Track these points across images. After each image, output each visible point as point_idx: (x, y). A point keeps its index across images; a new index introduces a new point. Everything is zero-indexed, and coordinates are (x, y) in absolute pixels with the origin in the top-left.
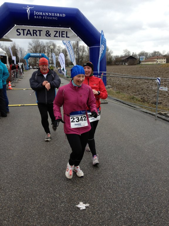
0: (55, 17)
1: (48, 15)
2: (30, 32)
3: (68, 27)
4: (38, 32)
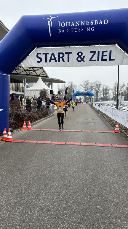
0: (90, 26)
1: (79, 25)
2: (55, 57)
3: (114, 43)
4: (66, 55)
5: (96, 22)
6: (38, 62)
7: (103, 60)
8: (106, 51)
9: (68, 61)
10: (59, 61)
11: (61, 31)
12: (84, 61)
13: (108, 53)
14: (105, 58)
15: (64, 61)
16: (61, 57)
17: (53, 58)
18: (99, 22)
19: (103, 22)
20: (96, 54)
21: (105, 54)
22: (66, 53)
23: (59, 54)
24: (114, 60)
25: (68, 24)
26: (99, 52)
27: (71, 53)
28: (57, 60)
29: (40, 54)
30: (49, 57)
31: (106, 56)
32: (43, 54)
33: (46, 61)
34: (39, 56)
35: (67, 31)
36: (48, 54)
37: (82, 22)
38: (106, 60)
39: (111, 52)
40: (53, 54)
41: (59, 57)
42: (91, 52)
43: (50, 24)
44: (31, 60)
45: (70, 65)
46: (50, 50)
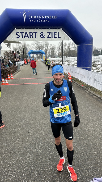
0: (47, 19)
1: (41, 18)
2: (27, 35)
3: (60, 28)
4: (34, 34)
5: (50, 17)
6: (17, 37)
7: (54, 37)
8: (56, 33)
9: (36, 37)
10: (30, 37)
11: (31, 20)
12: (44, 38)
13: (57, 34)
14: (55, 36)
15: (33, 37)
16: (31, 35)
17: (26, 35)
18: (52, 17)
19: (54, 18)
20: (51, 34)
21: (55, 34)
22: (34, 33)
23: (30, 33)
24: (60, 37)
25: (35, 17)
26: (52, 33)
27: (37, 33)
28: (29, 37)
29: (19, 33)
30: (24, 35)
31: (56, 35)
32: (20, 33)
33: (22, 37)
34: (18, 34)
35: (35, 21)
36: (23, 33)
37: (43, 16)
38: (56, 37)
39: (58, 33)
40: (26, 33)
41: (30, 35)
42: (48, 33)
43: (24, 16)
44: (13, 36)
45: (36, 40)
46: (24, 30)
